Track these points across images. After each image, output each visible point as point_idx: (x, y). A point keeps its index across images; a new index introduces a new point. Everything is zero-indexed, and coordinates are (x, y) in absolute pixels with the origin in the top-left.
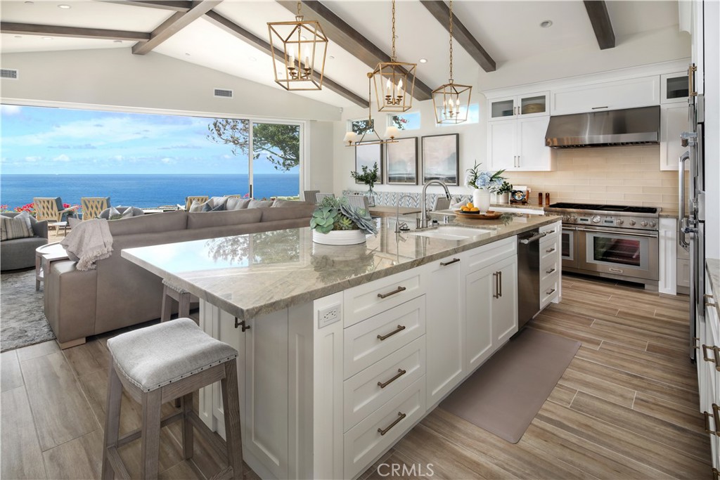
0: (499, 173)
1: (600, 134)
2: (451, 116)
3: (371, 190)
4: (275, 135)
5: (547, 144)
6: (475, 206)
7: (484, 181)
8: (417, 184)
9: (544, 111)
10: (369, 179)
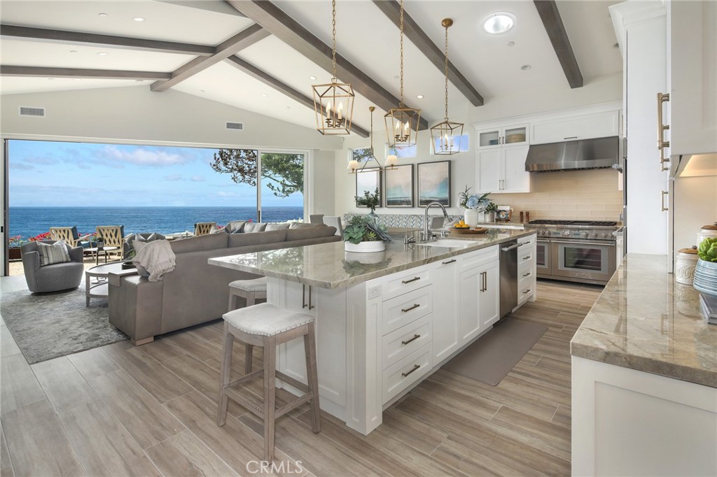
0: (486, 195)
1: (575, 160)
2: (446, 149)
3: (372, 213)
4: (279, 163)
5: (527, 169)
6: (466, 223)
7: (474, 202)
8: (413, 207)
9: (525, 141)
10: (371, 203)
